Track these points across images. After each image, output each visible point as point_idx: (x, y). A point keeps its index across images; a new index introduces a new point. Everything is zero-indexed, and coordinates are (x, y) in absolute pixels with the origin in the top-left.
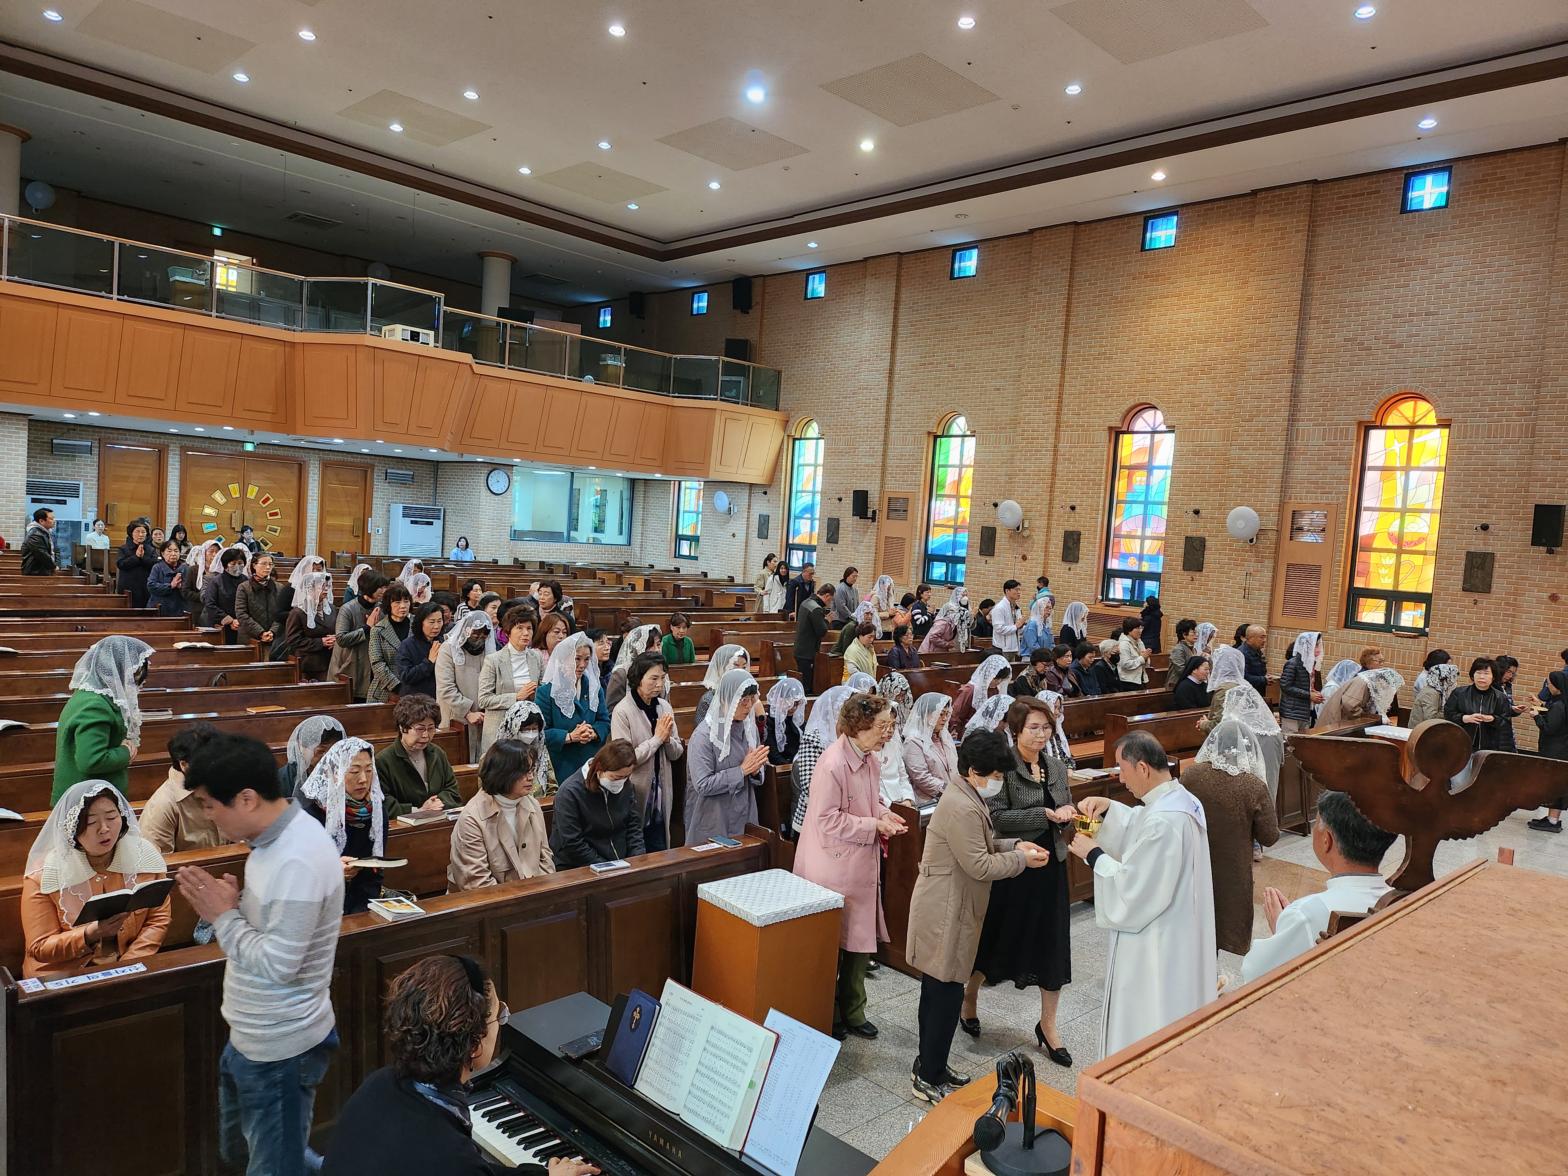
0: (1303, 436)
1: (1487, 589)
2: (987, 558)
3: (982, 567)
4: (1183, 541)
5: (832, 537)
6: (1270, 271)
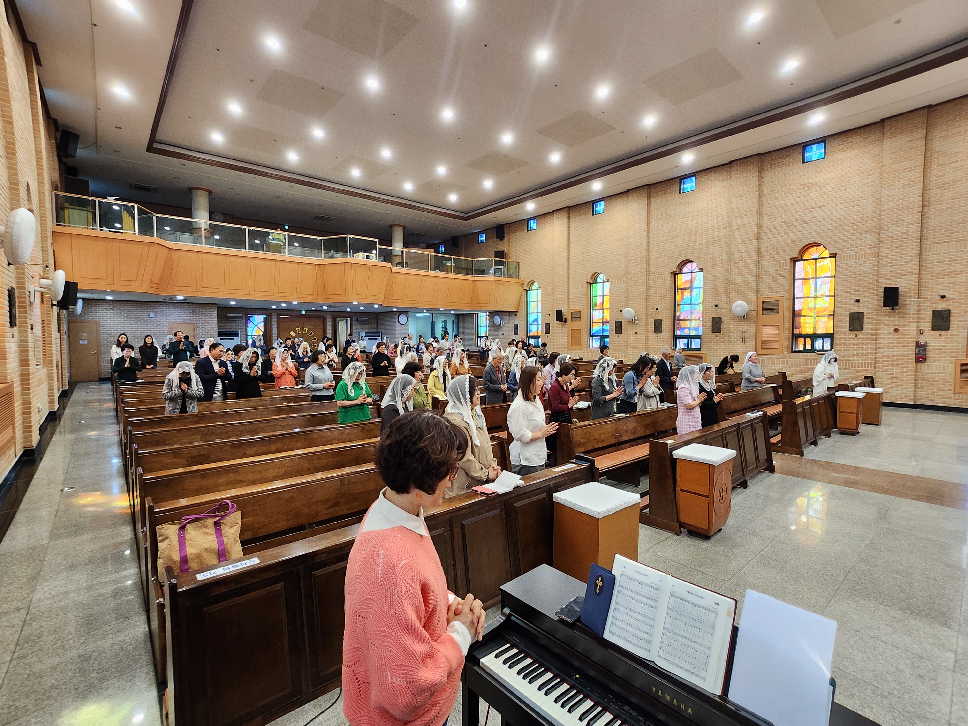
0: (765, 268)
1: (862, 329)
2: (619, 335)
3: (617, 339)
4: (711, 319)
5: (547, 331)
6: (741, 196)
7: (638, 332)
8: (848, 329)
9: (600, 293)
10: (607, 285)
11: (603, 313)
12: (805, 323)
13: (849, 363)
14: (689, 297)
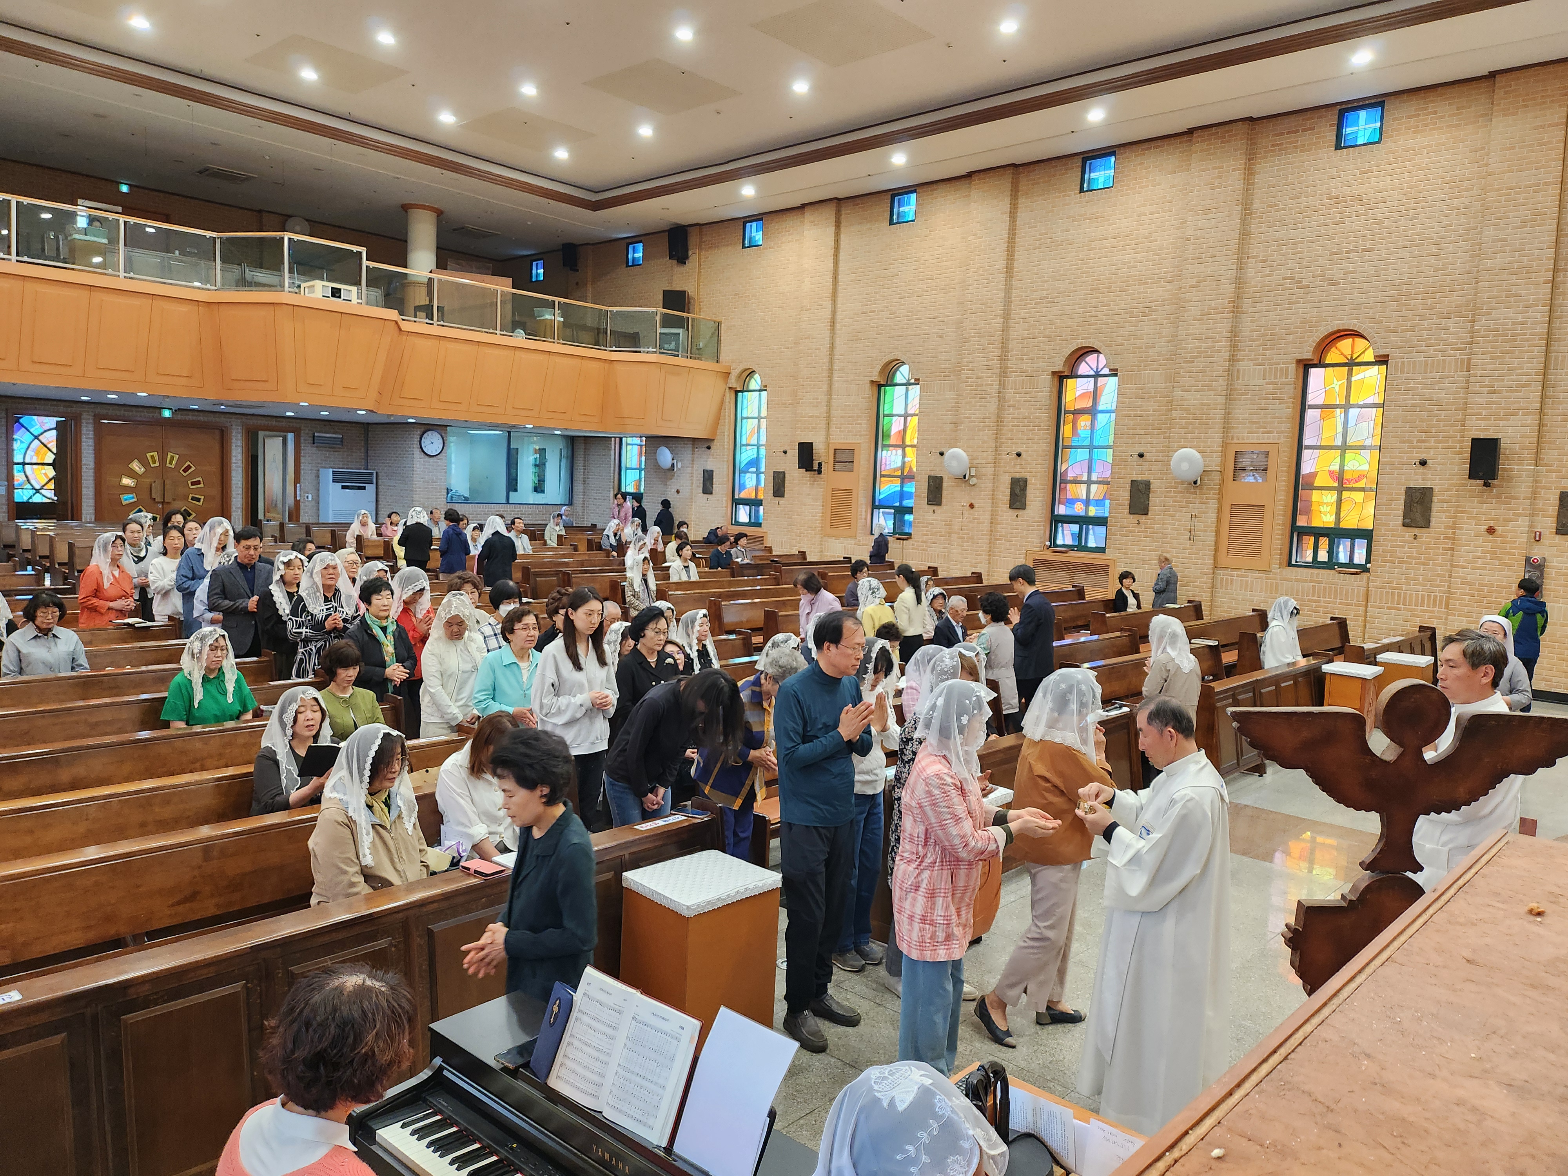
0: (1243, 377)
1: (1427, 525)
2: (935, 507)
3: (930, 517)
4: (1128, 486)
5: (779, 490)
6: (1206, 211)
7: (976, 505)
8: (1401, 523)
9: (899, 409)
10: (915, 391)
11: (904, 455)
12: (1320, 503)
13: (1399, 595)
14: (1088, 432)
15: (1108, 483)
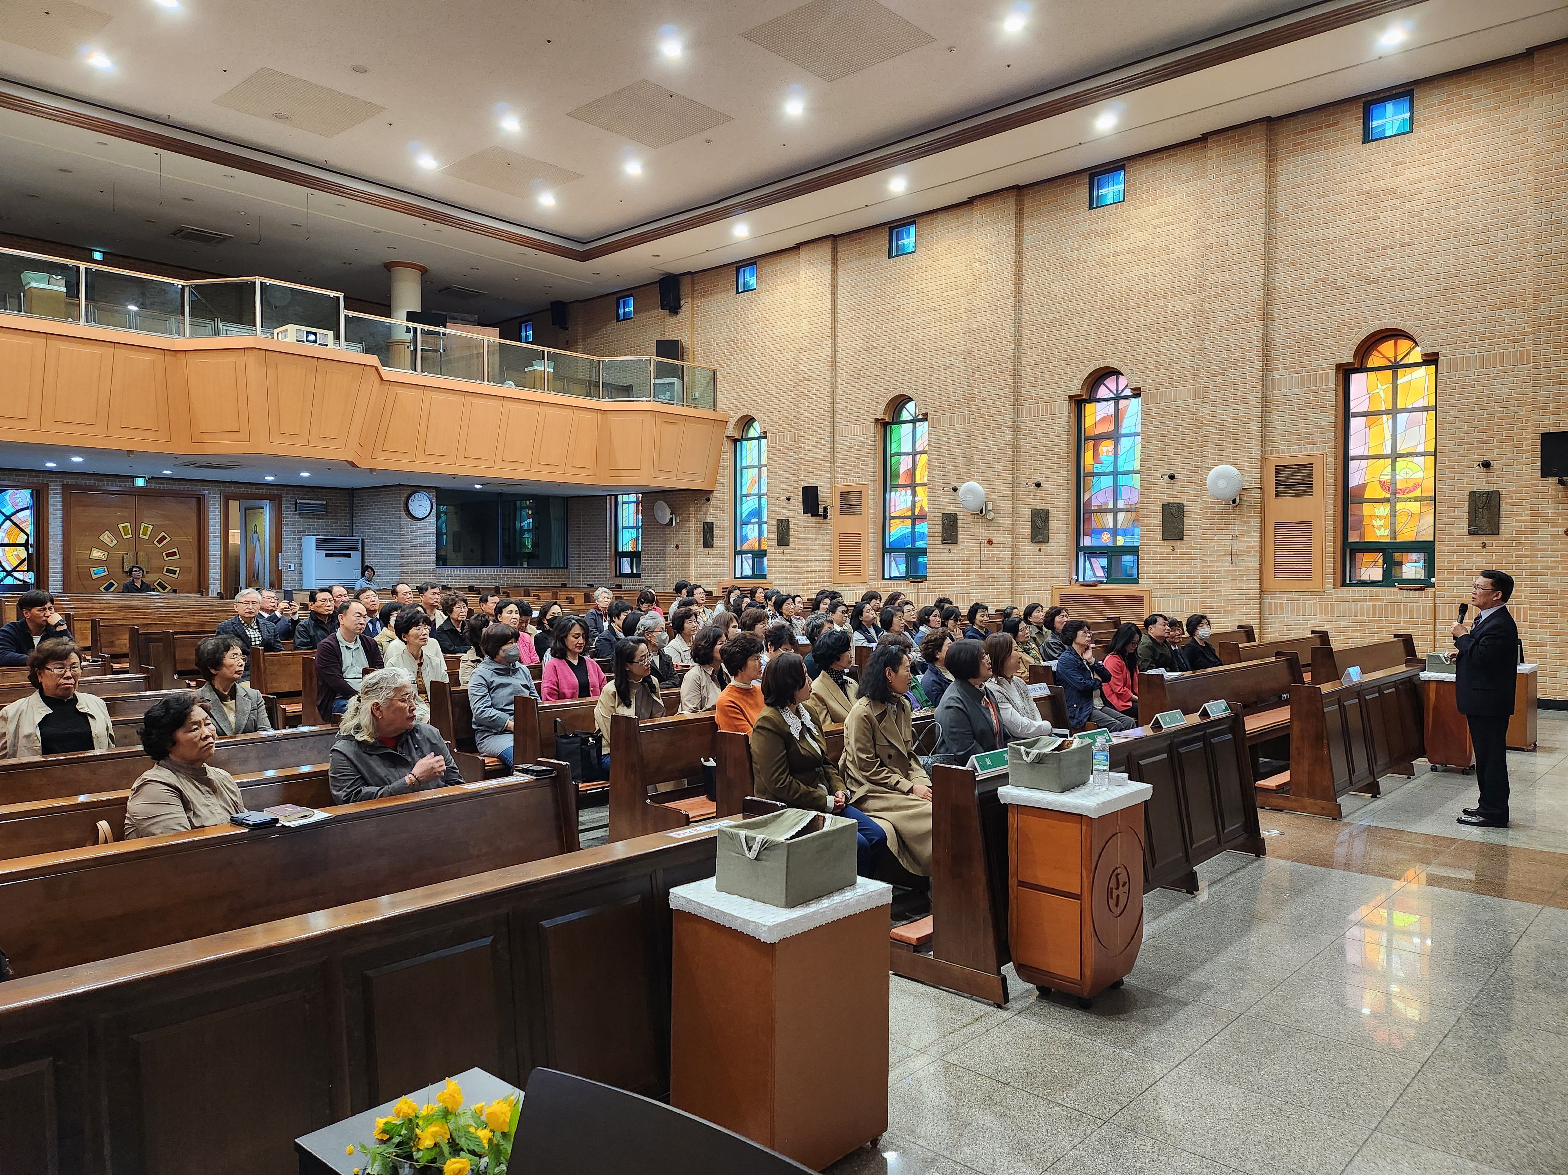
0: (1279, 387)
1: (1495, 530)
2: (950, 546)
3: (946, 556)
4: (1159, 509)
5: (783, 540)
6: (1229, 216)
7: (995, 541)
8: (1466, 531)
9: (907, 447)
10: (923, 427)
11: (914, 494)
12: (1373, 517)
14: (1112, 456)
15: (1136, 510)
